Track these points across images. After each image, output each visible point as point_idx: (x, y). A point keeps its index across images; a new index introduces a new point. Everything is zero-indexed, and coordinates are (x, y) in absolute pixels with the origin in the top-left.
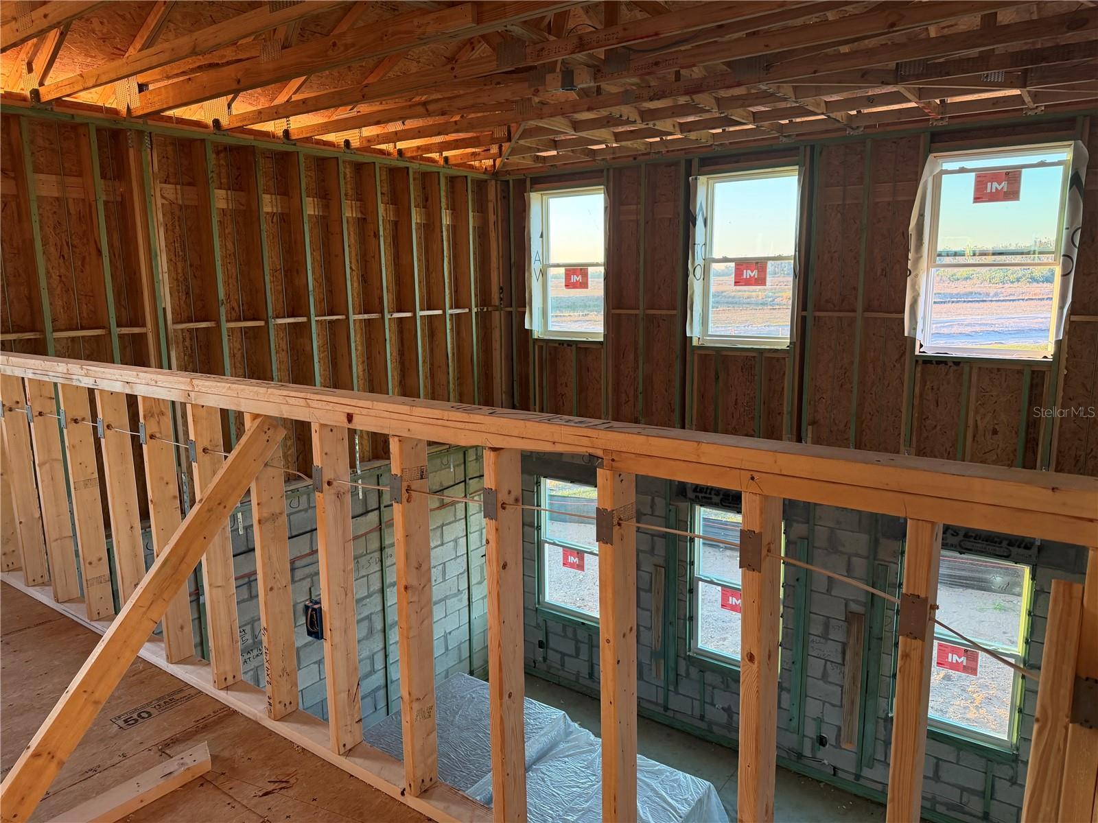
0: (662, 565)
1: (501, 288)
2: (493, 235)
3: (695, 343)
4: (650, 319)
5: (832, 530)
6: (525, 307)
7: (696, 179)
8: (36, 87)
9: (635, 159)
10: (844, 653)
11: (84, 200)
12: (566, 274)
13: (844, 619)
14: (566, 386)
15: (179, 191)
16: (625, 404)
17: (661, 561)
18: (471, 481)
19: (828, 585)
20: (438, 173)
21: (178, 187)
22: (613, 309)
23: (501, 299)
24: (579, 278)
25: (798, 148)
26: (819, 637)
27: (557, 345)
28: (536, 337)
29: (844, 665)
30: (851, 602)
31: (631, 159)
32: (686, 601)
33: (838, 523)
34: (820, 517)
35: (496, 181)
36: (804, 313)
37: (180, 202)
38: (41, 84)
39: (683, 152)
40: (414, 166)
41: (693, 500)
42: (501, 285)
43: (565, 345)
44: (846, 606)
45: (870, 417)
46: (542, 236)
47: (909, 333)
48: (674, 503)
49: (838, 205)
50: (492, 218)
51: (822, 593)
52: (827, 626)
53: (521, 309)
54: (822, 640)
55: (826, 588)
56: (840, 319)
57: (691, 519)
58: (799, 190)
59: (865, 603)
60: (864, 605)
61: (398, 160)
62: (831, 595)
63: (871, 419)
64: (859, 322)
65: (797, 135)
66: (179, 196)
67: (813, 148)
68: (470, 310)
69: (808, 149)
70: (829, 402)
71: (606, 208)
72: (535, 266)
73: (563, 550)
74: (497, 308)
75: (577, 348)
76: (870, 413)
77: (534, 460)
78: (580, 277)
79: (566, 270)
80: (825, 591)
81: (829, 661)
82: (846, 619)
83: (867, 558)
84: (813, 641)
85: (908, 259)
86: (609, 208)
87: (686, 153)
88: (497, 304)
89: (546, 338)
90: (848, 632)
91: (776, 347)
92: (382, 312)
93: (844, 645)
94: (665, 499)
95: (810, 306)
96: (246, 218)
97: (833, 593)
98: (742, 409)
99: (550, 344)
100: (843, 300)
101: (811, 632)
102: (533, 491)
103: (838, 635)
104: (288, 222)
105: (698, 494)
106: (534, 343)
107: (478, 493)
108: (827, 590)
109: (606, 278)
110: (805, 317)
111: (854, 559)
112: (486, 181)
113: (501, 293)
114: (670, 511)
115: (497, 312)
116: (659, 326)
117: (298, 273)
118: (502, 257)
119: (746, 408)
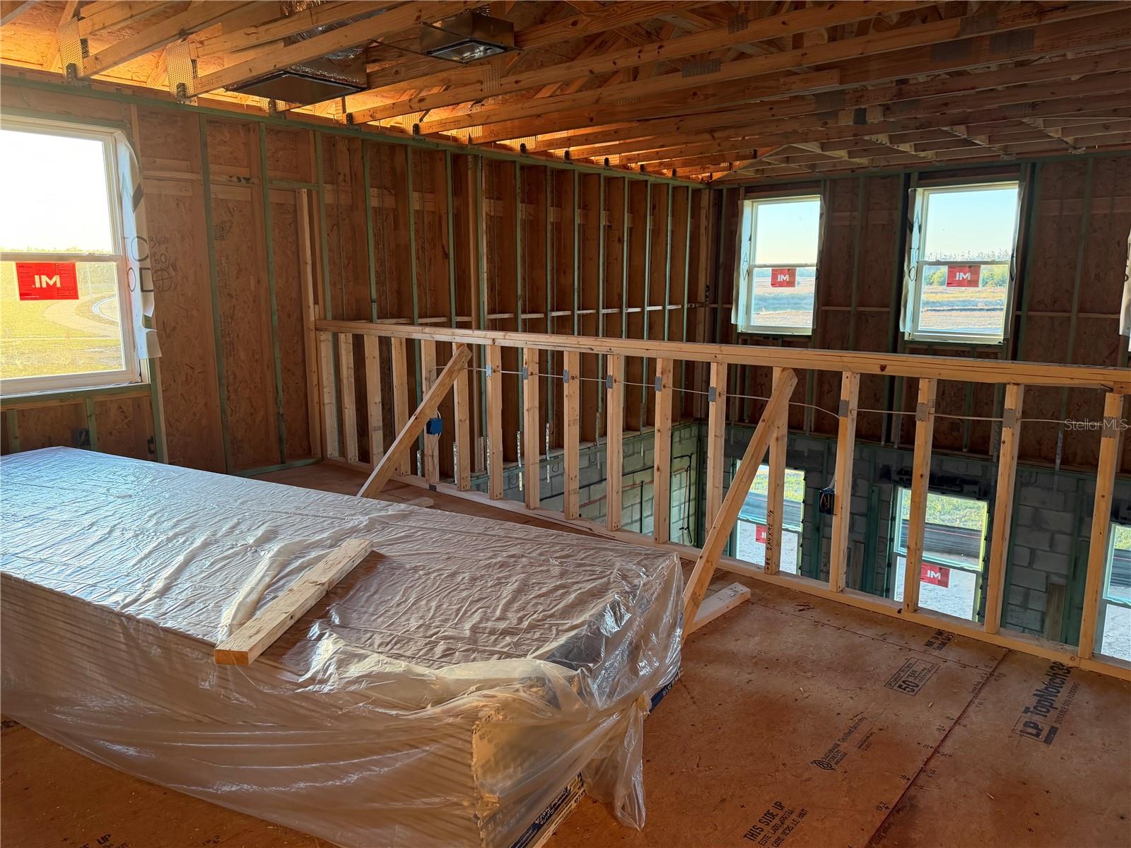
0: (861, 541)
1: (707, 287)
2: (703, 240)
3: (906, 338)
4: (860, 315)
5: (1036, 509)
6: (732, 304)
7: (915, 190)
8: (418, 122)
9: (853, 171)
10: (1043, 621)
11: (433, 212)
12: (773, 274)
13: (1044, 590)
14: (766, 376)
15: (492, 205)
16: (828, 393)
17: (861, 538)
18: (676, 460)
19: (1030, 559)
20: (668, 184)
21: (492, 201)
22: (823, 306)
23: (707, 297)
24: (787, 278)
25: (1019, 165)
26: (1019, 606)
27: (762, 339)
28: (740, 331)
29: (1043, 632)
30: (1053, 575)
31: (849, 172)
32: (884, 574)
33: (1044, 503)
34: (1025, 498)
35: (710, 189)
36: (1019, 313)
37: (492, 214)
38: (421, 120)
39: (902, 166)
40: (652, 179)
41: (897, 482)
42: (708, 284)
43: (771, 339)
44: (1047, 577)
45: (1077, 407)
46: (750, 239)
47: (1124, 331)
48: (877, 485)
49: (1054, 216)
50: (703, 222)
51: (1024, 567)
52: (1026, 596)
53: (728, 306)
54: (1022, 610)
55: (1028, 561)
56: (1052, 318)
57: (894, 499)
58: (1019, 201)
59: (1067, 576)
60: (1066, 577)
61: (640, 174)
62: (1032, 569)
63: (1078, 410)
64: (1074, 321)
65: (1017, 154)
66: (492, 209)
67: (1034, 165)
68: (683, 306)
69: (1029, 165)
70: (1037, 394)
71: (821, 215)
72: (744, 267)
73: (757, 527)
74: (703, 305)
75: (783, 341)
76: (1078, 405)
77: (732, 443)
78: (787, 276)
79: (773, 270)
80: (1026, 565)
81: (1028, 628)
82: (1047, 589)
83: (1071, 535)
84: (1012, 610)
85: (1126, 266)
86: (824, 215)
87: (905, 168)
88: (703, 301)
89: (749, 332)
90: (1049, 602)
91: (990, 343)
92: (621, 308)
93: (1044, 615)
94: (868, 481)
95: (1025, 306)
96: (534, 227)
97: (1035, 566)
98: (949, 400)
99: (755, 338)
100: (1055, 302)
101: (1010, 602)
102: (729, 473)
103: (1038, 604)
104: (560, 229)
105: (902, 477)
106: (738, 337)
107: (679, 472)
108: (1029, 564)
109: (818, 278)
110: (1020, 316)
111: (1058, 536)
112: (700, 190)
113: (707, 291)
114: (873, 491)
115: (703, 309)
116: (867, 322)
117: (565, 273)
118: (711, 258)
119: (953, 399)
